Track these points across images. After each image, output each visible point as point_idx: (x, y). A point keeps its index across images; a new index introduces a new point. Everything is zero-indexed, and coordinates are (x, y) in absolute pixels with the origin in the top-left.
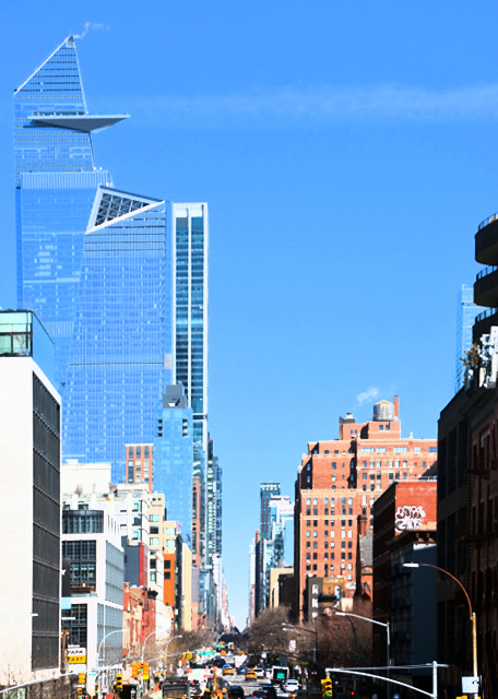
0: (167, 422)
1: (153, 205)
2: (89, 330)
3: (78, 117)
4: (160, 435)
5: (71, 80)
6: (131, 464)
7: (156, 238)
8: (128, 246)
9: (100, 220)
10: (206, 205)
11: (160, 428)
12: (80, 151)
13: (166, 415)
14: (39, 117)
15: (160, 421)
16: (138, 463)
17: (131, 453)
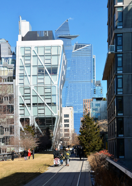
0: (96, 90)
1: (88, 45)
2: (73, 74)
3: (68, 35)
4: (95, 93)
5: (67, 27)
6: (85, 104)
7: (89, 53)
8: (82, 55)
9: (75, 49)
10: (95, 56)
11: (95, 92)
12: (69, 43)
13: (96, 88)
14: (60, 36)
15: (95, 90)
16: (86, 104)
17: (85, 101)
